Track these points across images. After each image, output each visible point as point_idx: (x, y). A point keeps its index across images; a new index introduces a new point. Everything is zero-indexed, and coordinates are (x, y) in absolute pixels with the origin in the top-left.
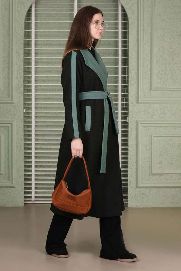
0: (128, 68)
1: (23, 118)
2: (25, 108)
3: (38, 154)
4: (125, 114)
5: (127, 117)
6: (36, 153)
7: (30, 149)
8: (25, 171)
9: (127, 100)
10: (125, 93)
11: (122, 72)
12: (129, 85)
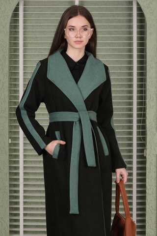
0: (145, 85)
1: (8, 151)
2: (10, 138)
3: (28, 199)
4: (142, 145)
5: (145, 150)
6: (25, 197)
7: (18, 192)
8: (11, 220)
9: (144, 127)
10: (142, 118)
11: (138, 91)
12: (147, 108)
